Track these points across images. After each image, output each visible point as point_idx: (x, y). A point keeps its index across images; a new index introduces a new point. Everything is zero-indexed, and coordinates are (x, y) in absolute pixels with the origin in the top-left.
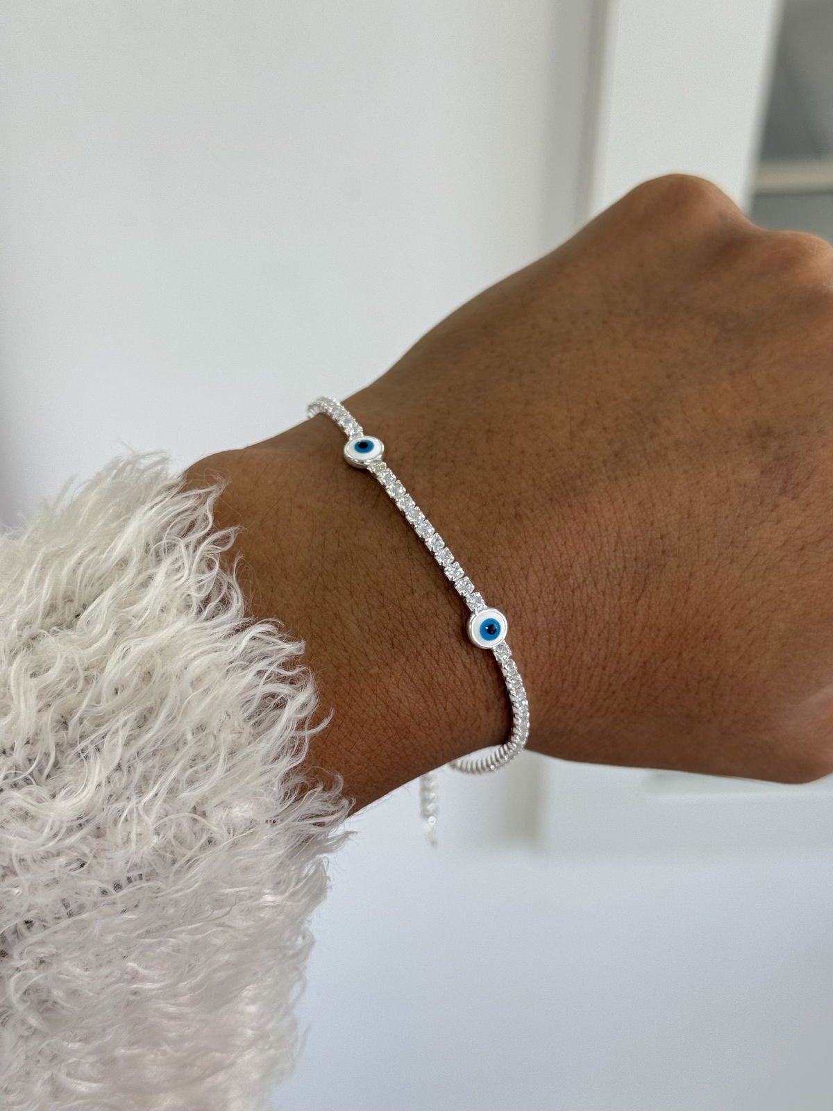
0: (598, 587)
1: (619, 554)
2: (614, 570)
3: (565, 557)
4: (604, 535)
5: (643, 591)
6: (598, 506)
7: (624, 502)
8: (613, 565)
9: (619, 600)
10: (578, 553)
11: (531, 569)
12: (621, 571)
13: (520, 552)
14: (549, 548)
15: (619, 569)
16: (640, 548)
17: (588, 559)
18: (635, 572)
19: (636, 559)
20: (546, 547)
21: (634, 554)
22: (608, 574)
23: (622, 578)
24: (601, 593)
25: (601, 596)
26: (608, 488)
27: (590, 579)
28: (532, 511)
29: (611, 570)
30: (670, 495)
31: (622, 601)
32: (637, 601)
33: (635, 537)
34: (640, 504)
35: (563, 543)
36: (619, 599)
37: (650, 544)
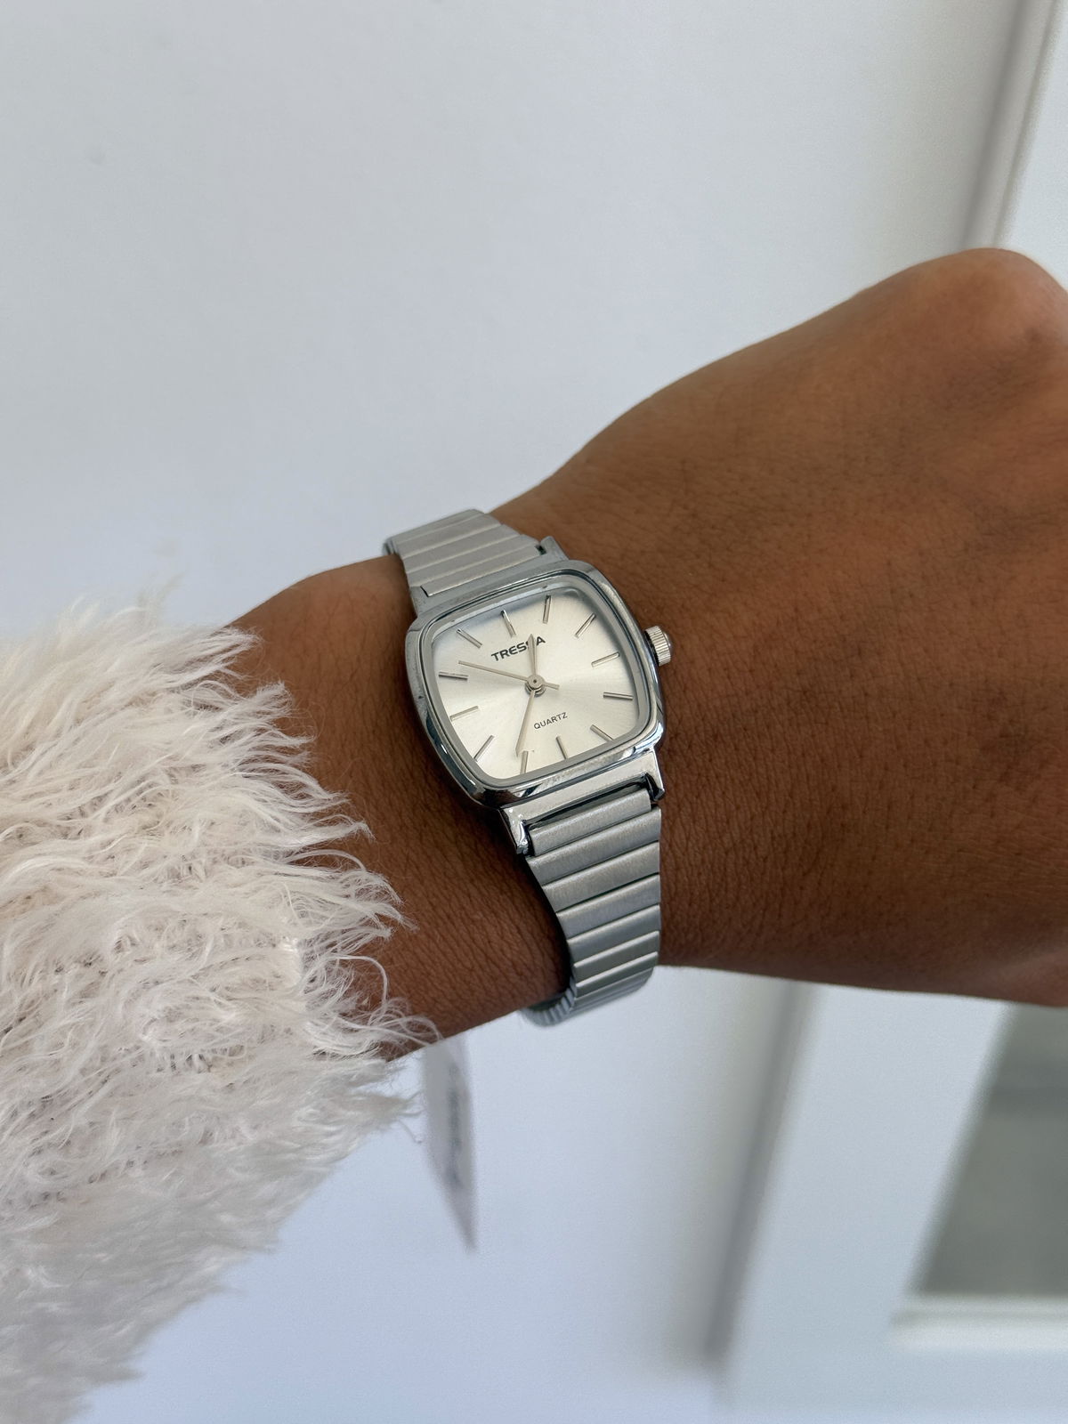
0: (759, 853)
2: (779, 836)
9: (783, 869)
15: (785, 836)
17: (749, 816)
22: (773, 838)
24: (762, 860)
27: (749, 841)
29: (776, 835)
30: (861, 756)
37: (828, 813)
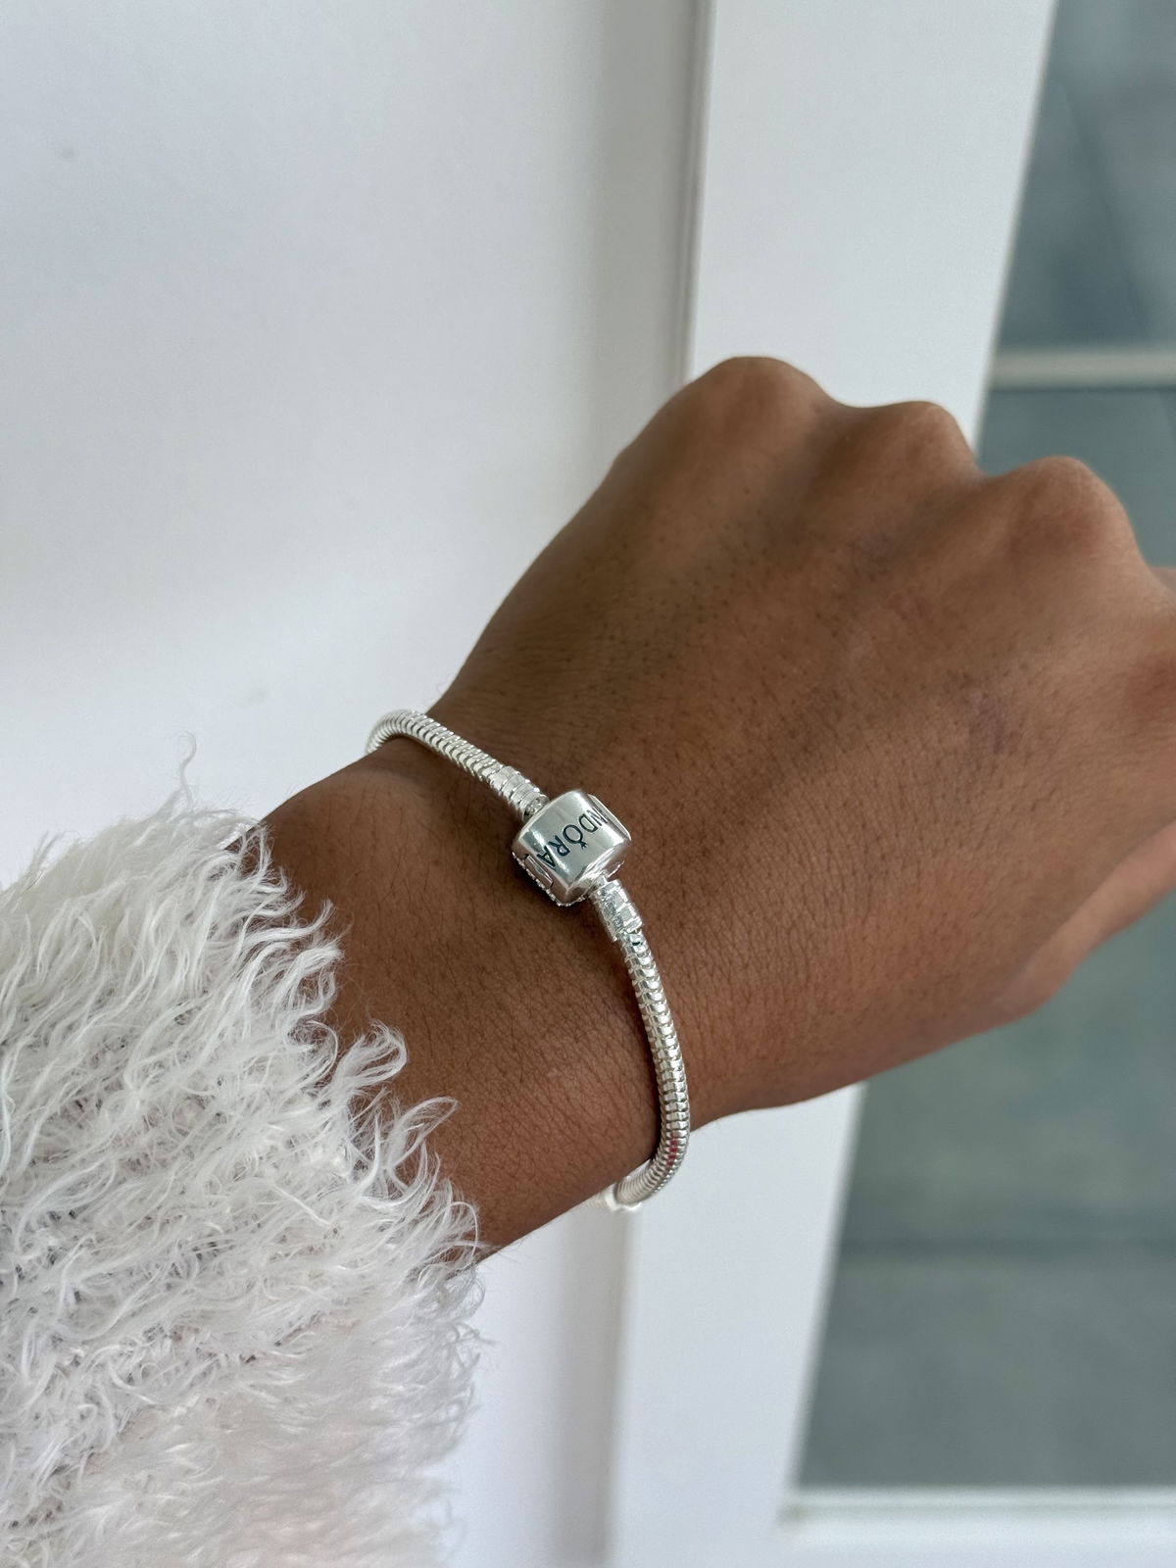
0: (817, 920)
1: (835, 871)
3: (772, 891)
4: (812, 852)
5: (869, 909)
6: (798, 820)
7: (827, 807)
8: (830, 888)
10: (787, 884)
11: (735, 917)
12: (840, 891)
13: (718, 898)
14: (751, 884)
16: (856, 859)
18: (856, 890)
19: (854, 873)
20: (747, 884)
21: (851, 867)
22: (826, 901)
23: (842, 901)
25: (823, 930)
26: (806, 793)
28: (722, 842)
29: (828, 895)
31: (847, 929)
32: (863, 923)
33: (848, 846)
34: (845, 805)
35: (766, 875)
36: (843, 926)
